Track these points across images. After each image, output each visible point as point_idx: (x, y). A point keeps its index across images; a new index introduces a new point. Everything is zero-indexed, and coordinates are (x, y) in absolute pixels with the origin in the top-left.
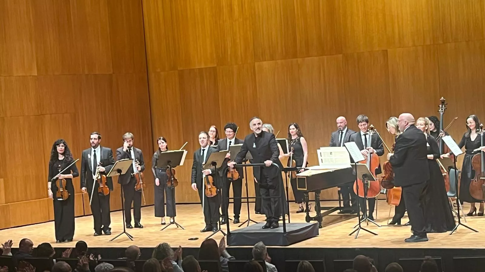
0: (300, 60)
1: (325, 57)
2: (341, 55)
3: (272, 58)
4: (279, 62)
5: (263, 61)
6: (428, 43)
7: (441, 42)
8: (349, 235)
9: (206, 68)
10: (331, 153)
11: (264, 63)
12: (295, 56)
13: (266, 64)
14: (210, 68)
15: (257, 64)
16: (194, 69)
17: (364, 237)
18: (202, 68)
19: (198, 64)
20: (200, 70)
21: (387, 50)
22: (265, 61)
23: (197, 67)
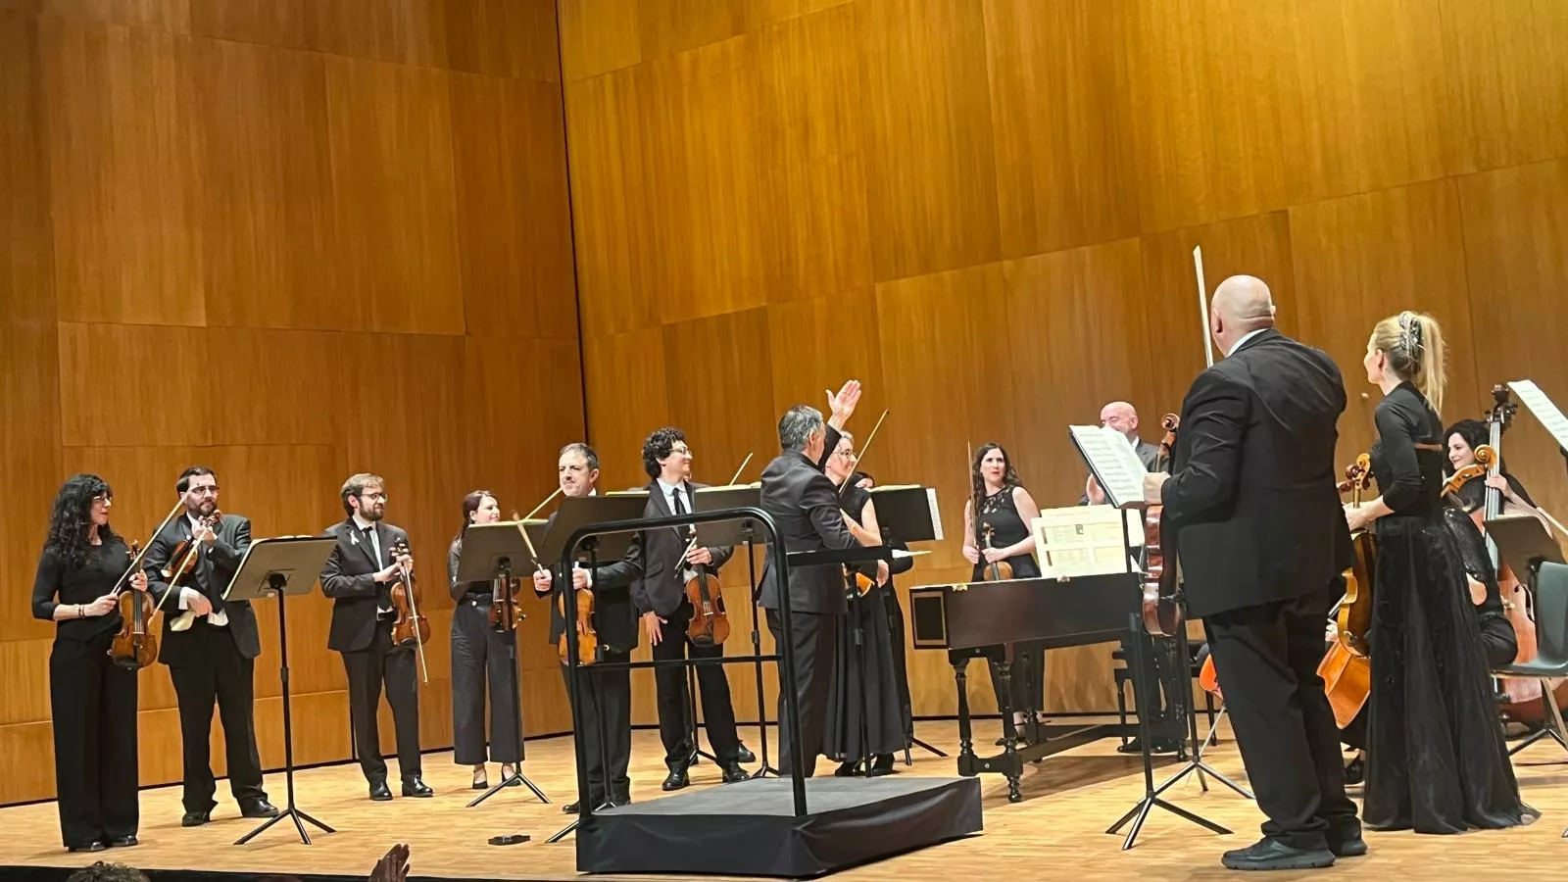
0: (1007, 264)
1: (1086, 250)
2: (1137, 240)
3: (926, 267)
4: (946, 274)
5: (897, 278)
6: (1425, 175)
7: (1473, 170)
8: (1107, 832)
9: (736, 313)
10: (1079, 528)
11: (902, 282)
12: (995, 254)
13: (907, 287)
14: (748, 311)
15: (879, 288)
16: (704, 320)
17: (1169, 840)
18: (728, 315)
19: (718, 301)
20: (724, 319)
21: (1286, 211)
22: (905, 277)
23: (714, 313)
